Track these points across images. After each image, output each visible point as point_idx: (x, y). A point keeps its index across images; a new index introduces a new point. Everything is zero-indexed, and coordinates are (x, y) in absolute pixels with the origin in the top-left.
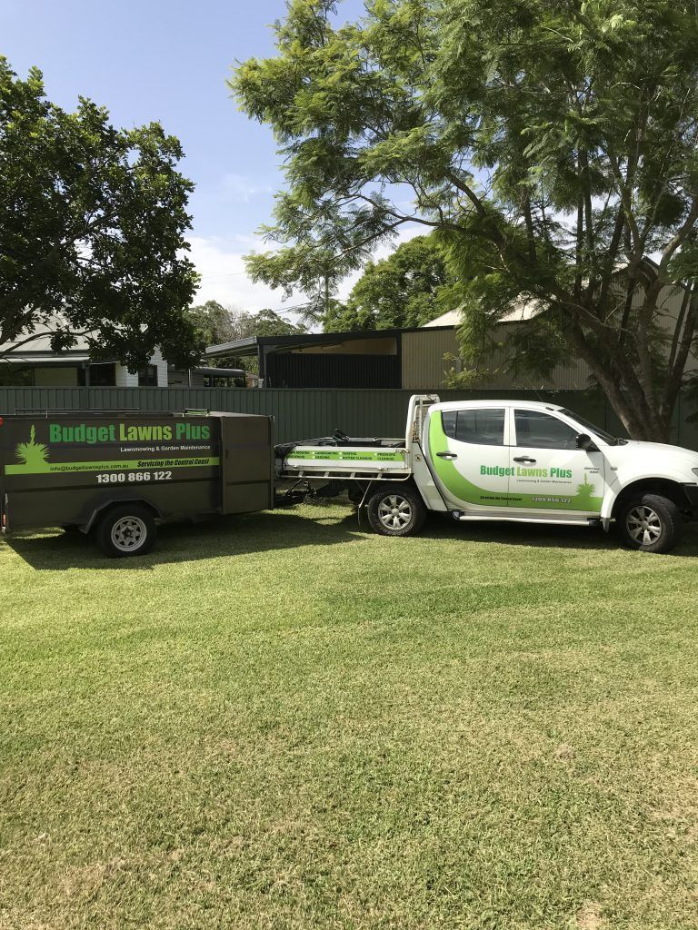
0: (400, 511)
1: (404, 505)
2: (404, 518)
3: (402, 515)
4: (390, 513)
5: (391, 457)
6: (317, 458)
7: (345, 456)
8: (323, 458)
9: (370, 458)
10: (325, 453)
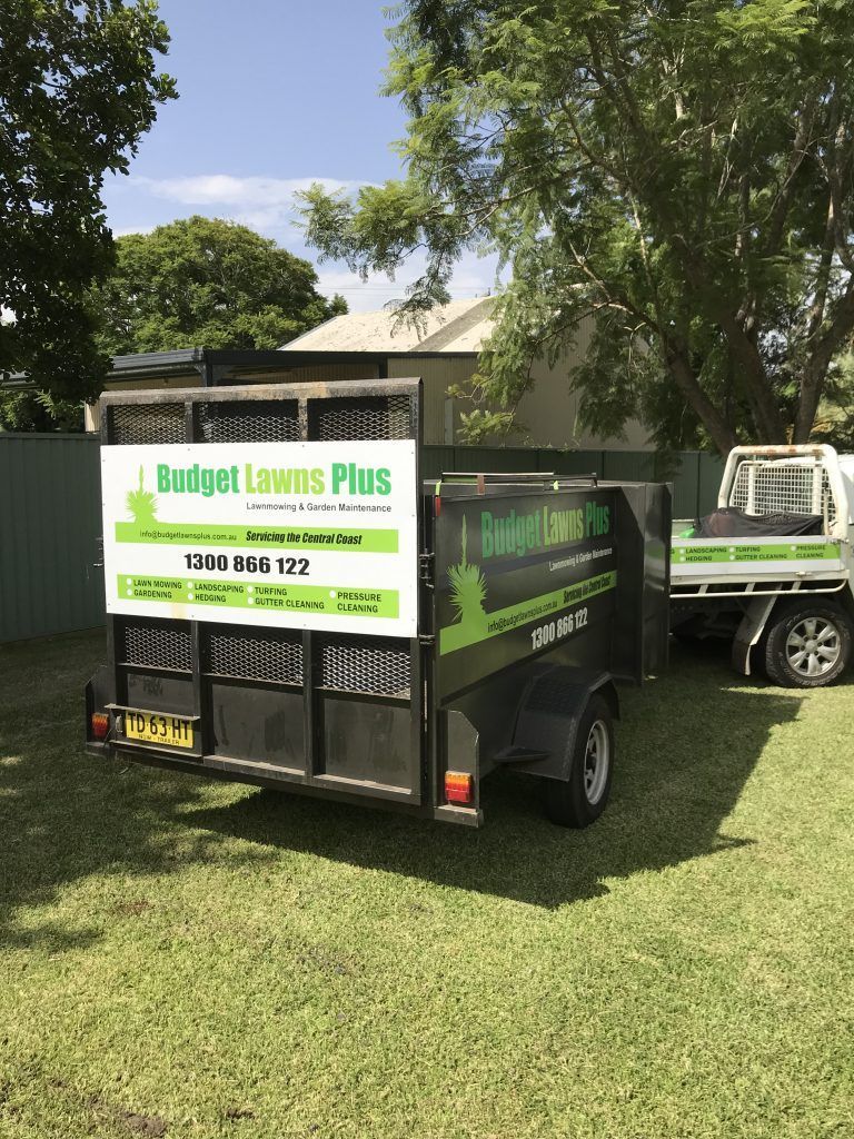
0: (820, 644)
1: (827, 633)
2: (826, 655)
3: (823, 649)
4: (803, 648)
5: (818, 551)
6: (689, 559)
7: (739, 553)
8: (699, 559)
9: (783, 557)
10: (703, 550)
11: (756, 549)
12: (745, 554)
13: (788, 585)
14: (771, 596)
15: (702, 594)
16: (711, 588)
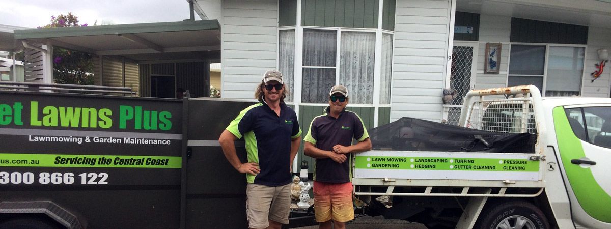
5: (522, 165)
6: (418, 167)
7: (457, 164)
8: (426, 167)
9: (493, 168)
10: (429, 160)
11: (472, 161)
12: (461, 165)
13: (496, 190)
14: (482, 198)
15: (427, 193)
16: (435, 189)
